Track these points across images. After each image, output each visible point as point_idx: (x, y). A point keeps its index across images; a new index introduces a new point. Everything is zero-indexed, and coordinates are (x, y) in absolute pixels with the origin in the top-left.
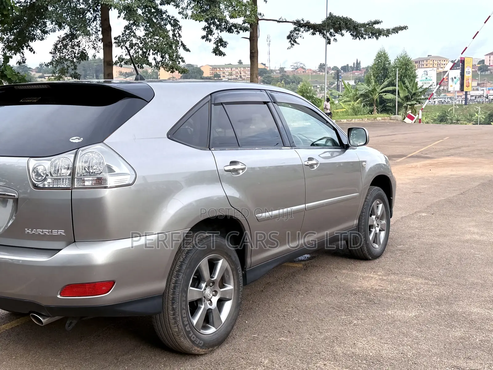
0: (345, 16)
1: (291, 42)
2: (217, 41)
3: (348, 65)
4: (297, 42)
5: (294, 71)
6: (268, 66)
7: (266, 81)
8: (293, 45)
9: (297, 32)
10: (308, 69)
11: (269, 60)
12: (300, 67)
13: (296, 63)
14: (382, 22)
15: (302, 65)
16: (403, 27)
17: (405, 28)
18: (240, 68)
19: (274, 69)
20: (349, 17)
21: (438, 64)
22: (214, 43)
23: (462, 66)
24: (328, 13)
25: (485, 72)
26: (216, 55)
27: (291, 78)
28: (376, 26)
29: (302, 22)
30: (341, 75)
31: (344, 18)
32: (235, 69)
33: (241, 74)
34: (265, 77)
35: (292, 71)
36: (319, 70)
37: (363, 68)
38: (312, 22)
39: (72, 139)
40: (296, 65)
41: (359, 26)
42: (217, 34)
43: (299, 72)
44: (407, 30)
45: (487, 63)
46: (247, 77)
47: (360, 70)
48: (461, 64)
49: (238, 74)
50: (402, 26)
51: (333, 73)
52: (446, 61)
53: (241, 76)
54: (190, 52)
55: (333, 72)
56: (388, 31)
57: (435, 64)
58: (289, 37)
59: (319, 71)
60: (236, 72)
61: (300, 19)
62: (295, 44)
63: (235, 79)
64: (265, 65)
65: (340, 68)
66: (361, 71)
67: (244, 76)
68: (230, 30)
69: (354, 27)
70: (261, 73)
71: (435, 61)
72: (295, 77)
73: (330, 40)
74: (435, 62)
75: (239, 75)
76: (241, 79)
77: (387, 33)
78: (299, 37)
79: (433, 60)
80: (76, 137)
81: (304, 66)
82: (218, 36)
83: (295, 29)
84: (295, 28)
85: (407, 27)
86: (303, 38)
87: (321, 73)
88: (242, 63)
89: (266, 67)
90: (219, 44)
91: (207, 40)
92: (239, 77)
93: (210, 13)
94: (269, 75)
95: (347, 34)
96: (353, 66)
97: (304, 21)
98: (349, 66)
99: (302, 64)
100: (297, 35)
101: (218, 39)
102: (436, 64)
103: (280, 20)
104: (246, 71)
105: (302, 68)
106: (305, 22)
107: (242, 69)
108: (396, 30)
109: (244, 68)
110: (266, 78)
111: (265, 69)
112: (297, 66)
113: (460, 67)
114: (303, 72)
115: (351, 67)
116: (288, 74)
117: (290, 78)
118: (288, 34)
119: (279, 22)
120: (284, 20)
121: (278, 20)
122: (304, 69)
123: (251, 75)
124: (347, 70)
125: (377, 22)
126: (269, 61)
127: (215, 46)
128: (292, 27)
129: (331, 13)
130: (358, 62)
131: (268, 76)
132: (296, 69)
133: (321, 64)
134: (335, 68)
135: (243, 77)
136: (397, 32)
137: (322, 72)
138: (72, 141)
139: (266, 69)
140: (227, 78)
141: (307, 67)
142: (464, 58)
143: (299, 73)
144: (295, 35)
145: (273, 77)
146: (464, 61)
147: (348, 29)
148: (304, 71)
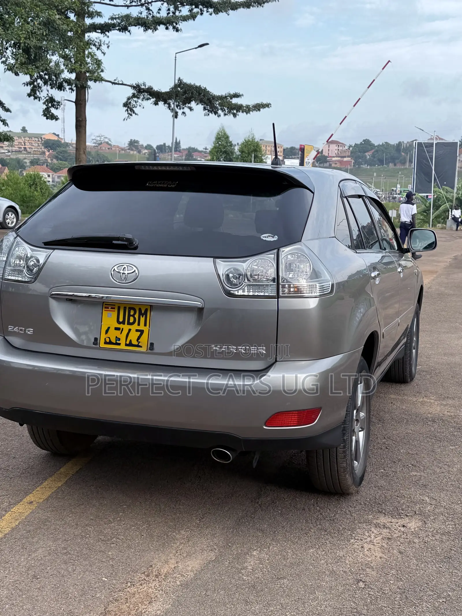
0: (198, 84)
1: (128, 111)
2: (47, 100)
3: (165, 144)
4: (136, 112)
5: (96, 146)
6: (63, 138)
7: (60, 157)
8: (131, 115)
9: (135, 99)
10: (114, 146)
11: (63, 130)
12: (104, 142)
13: (99, 136)
14: (243, 95)
15: (107, 140)
16: (266, 105)
17: (268, 105)
18: (24, 137)
19: (70, 142)
20: (203, 86)
21: (271, 151)
22: (43, 103)
23: (301, 155)
24: (177, 79)
25: (324, 164)
26: (47, 119)
27: (94, 155)
28: (234, 101)
29: (143, 87)
30: (158, 156)
31: (196, 87)
32: (18, 138)
33: (25, 145)
34: (59, 152)
35: (94, 146)
36: (129, 147)
37: (184, 150)
38: (156, 88)
39: (264, 237)
40: (98, 138)
41: (216, 99)
42: (46, 91)
43: (104, 148)
44: (271, 108)
45: (325, 153)
46: (33, 149)
47: (180, 151)
48: (300, 152)
49: (22, 145)
50: (265, 102)
51: (146, 153)
52: (280, 147)
53: (25, 148)
54: (11, 112)
55: (146, 151)
56: (248, 106)
57: (267, 151)
58: (125, 105)
59: (129, 149)
60: (19, 142)
61: (141, 82)
62: (134, 115)
63: (17, 151)
64: (58, 135)
65: (155, 147)
66: (181, 153)
67: (30, 148)
68: (60, 87)
69: (208, 99)
70: (53, 146)
71: (268, 146)
72: (98, 154)
73: (176, 113)
74: (268, 148)
75: (22, 147)
76: (25, 152)
77: (248, 110)
78: (138, 106)
79: (266, 146)
80: (268, 235)
81: (110, 141)
82: (48, 94)
83: (134, 96)
84: (134, 94)
85: (270, 104)
86: (143, 108)
87: (132, 152)
88: (26, 131)
89: (60, 138)
90: (50, 105)
91: (35, 98)
92: (23, 149)
93: (42, 64)
94: (64, 149)
95: (198, 108)
96: (171, 146)
97: (145, 86)
98: (167, 145)
99: (106, 138)
100: (136, 103)
101: (47, 98)
102: (269, 150)
103: (116, 82)
104: (33, 142)
105: (107, 143)
106: (147, 87)
107: (27, 139)
108: (258, 107)
109: (29, 137)
110: (61, 153)
111: (58, 141)
112: (100, 141)
113: (300, 156)
114: (108, 149)
115: (169, 146)
116: (89, 150)
117: (92, 155)
118: (125, 100)
119: (113, 83)
120: (121, 82)
121: (113, 81)
122: (110, 145)
123: (77, 149)
124: (163, 150)
125: (237, 95)
126: (63, 132)
127: (45, 107)
128: (130, 92)
129: (180, 78)
130: (178, 141)
131: (63, 151)
132: (99, 144)
133: (131, 140)
134: (149, 147)
135: (28, 149)
136: (259, 110)
137: (132, 150)
138: (264, 239)
139: (60, 142)
140: (6, 150)
141: (113, 143)
142: (304, 146)
143: (103, 150)
144: (133, 103)
145: (70, 153)
146: (304, 149)
147: (201, 101)
148: (110, 147)
